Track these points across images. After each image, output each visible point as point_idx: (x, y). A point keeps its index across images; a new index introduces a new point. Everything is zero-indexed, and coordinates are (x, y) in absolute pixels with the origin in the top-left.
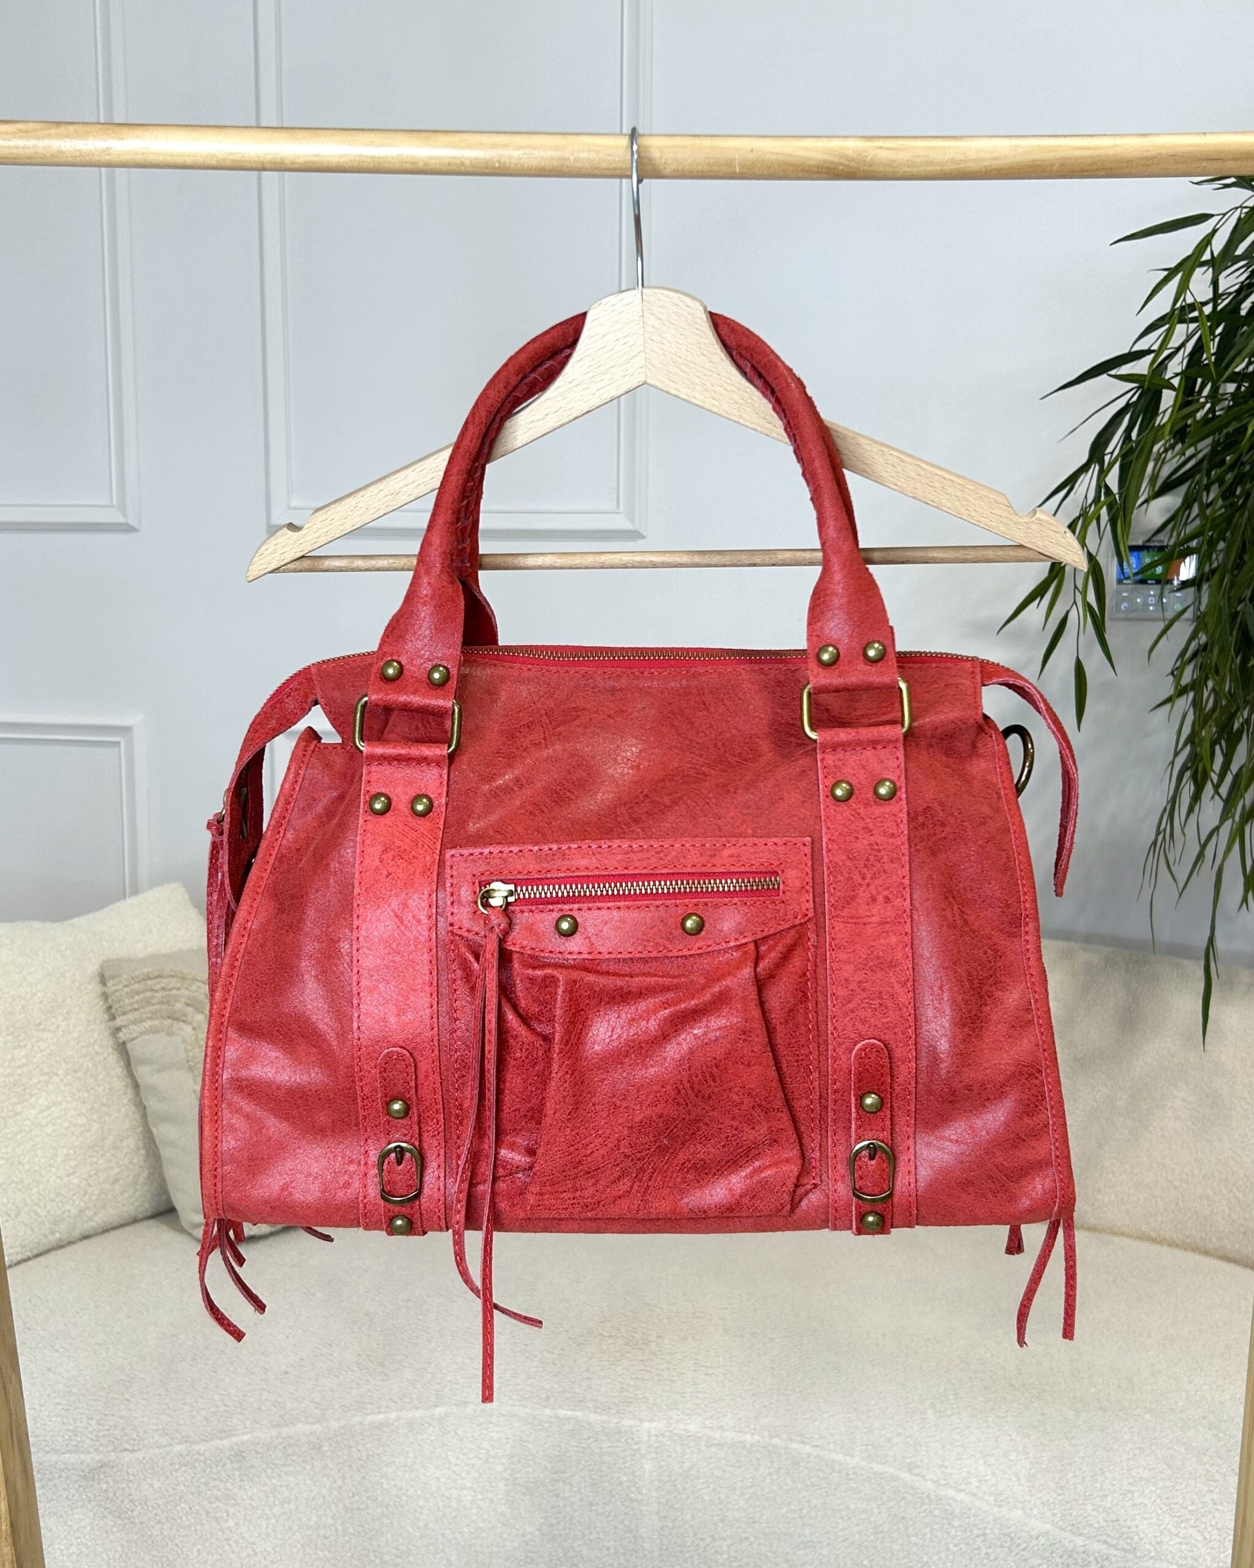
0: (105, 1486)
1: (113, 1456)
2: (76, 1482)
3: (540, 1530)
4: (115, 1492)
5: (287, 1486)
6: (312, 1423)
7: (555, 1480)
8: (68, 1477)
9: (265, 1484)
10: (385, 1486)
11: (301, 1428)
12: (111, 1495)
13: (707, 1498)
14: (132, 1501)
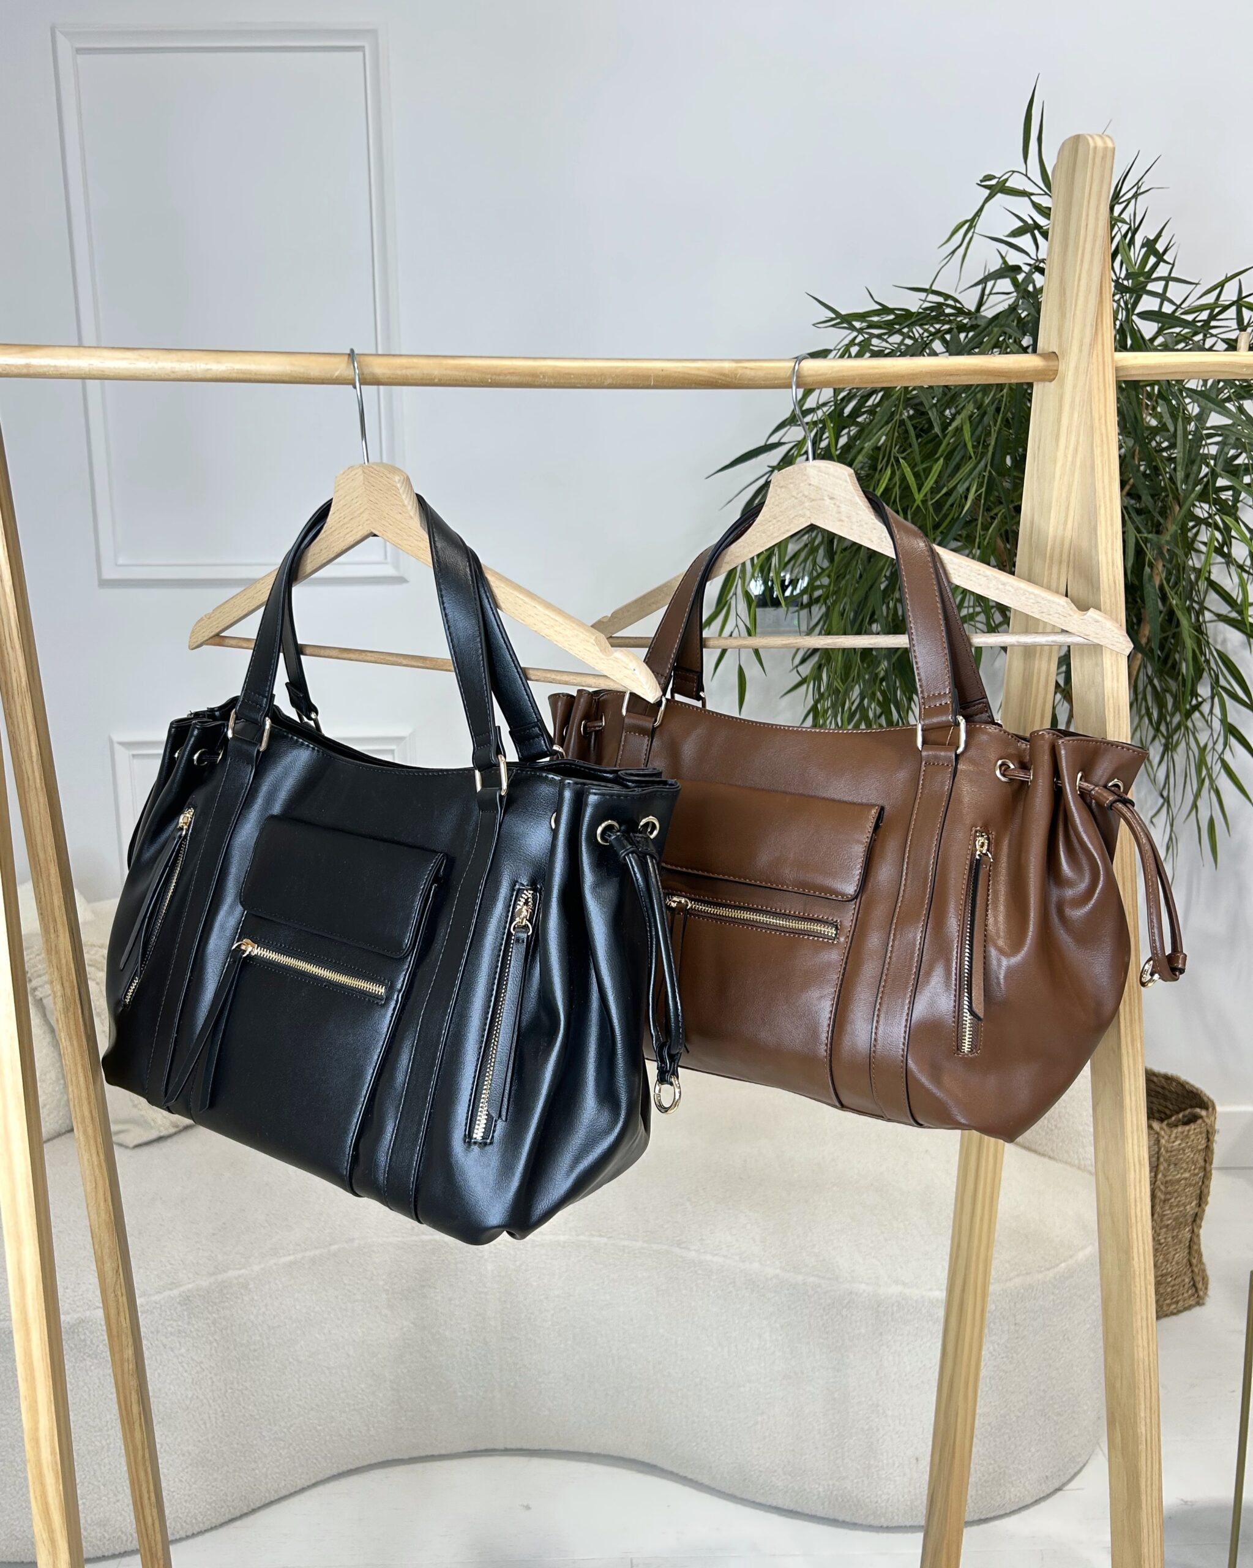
3: (413, 1323)
5: (224, 1318)
6: (240, 1269)
7: (423, 1286)
9: (208, 1318)
10: (298, 1307)
11: (231, 1273)
13: (535, 1284)
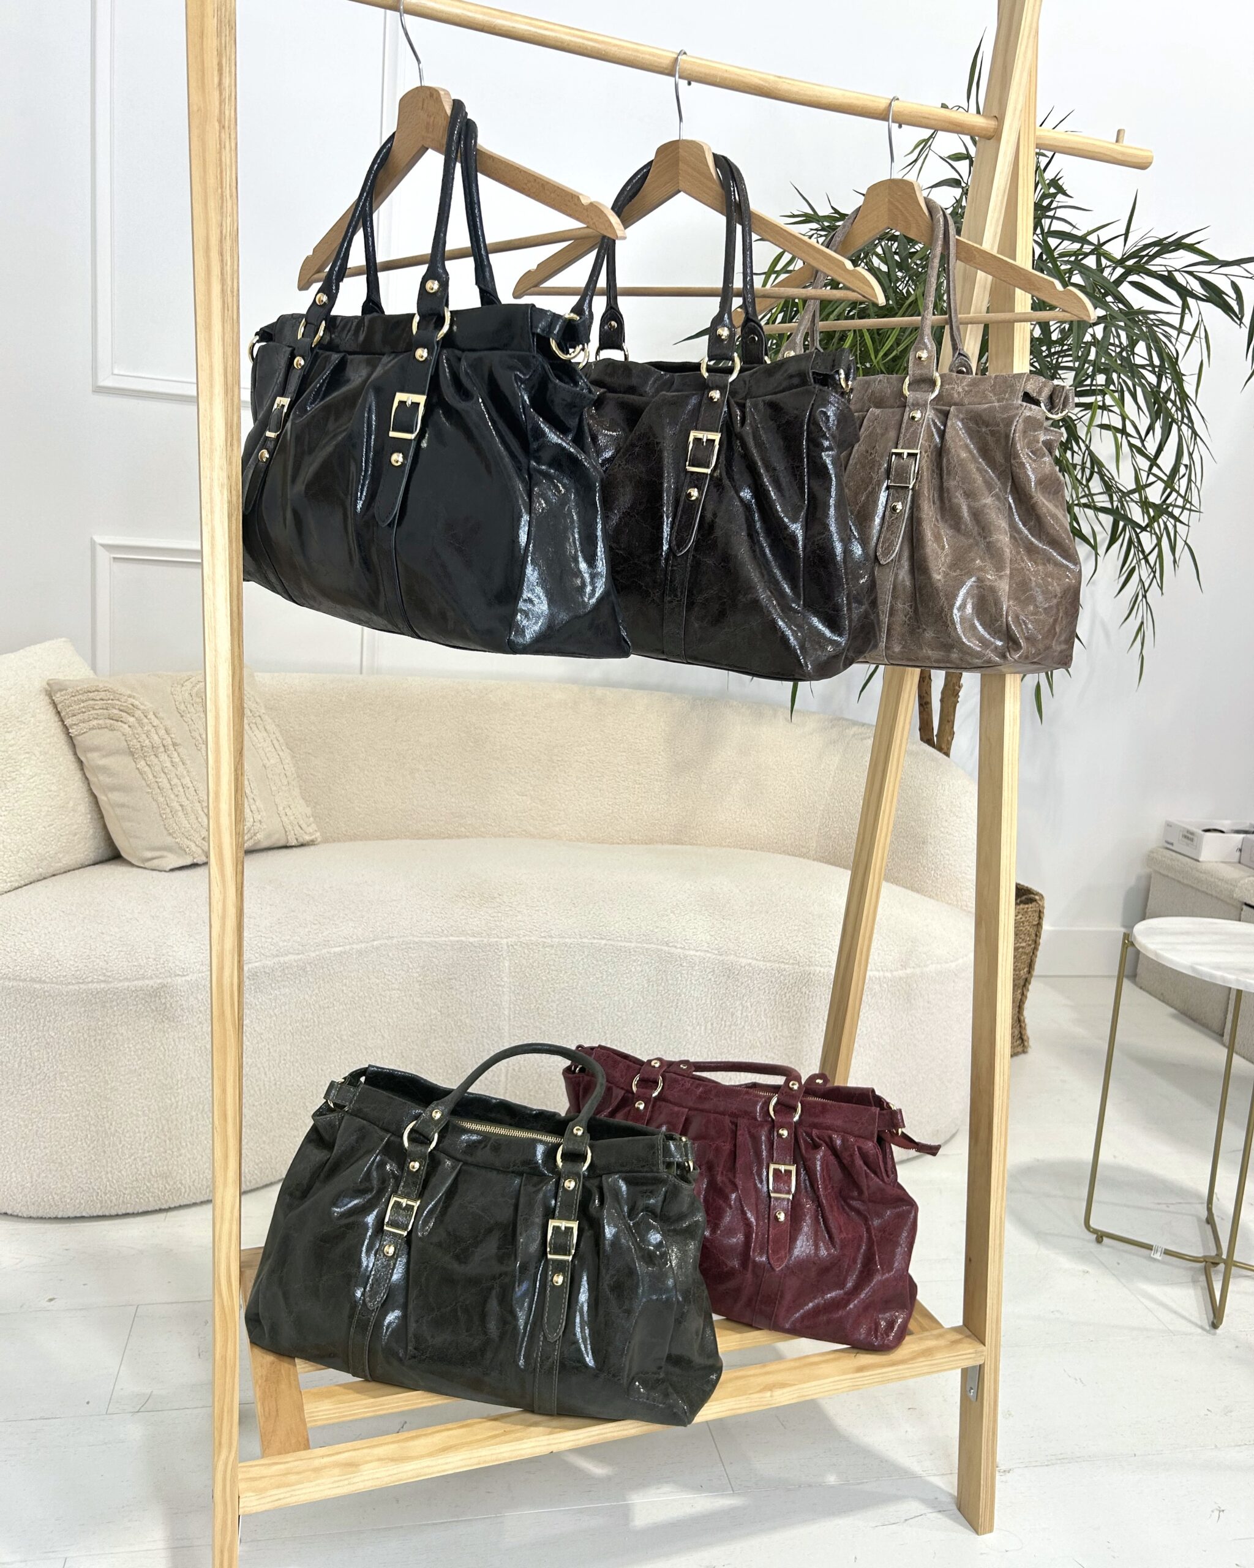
0: (163, 1001)
1: (169, 980)
2: (143, 999)
4: (171, 1004)
8: (137, 996)
12: (168, 1006)
14: (182, 1009)
